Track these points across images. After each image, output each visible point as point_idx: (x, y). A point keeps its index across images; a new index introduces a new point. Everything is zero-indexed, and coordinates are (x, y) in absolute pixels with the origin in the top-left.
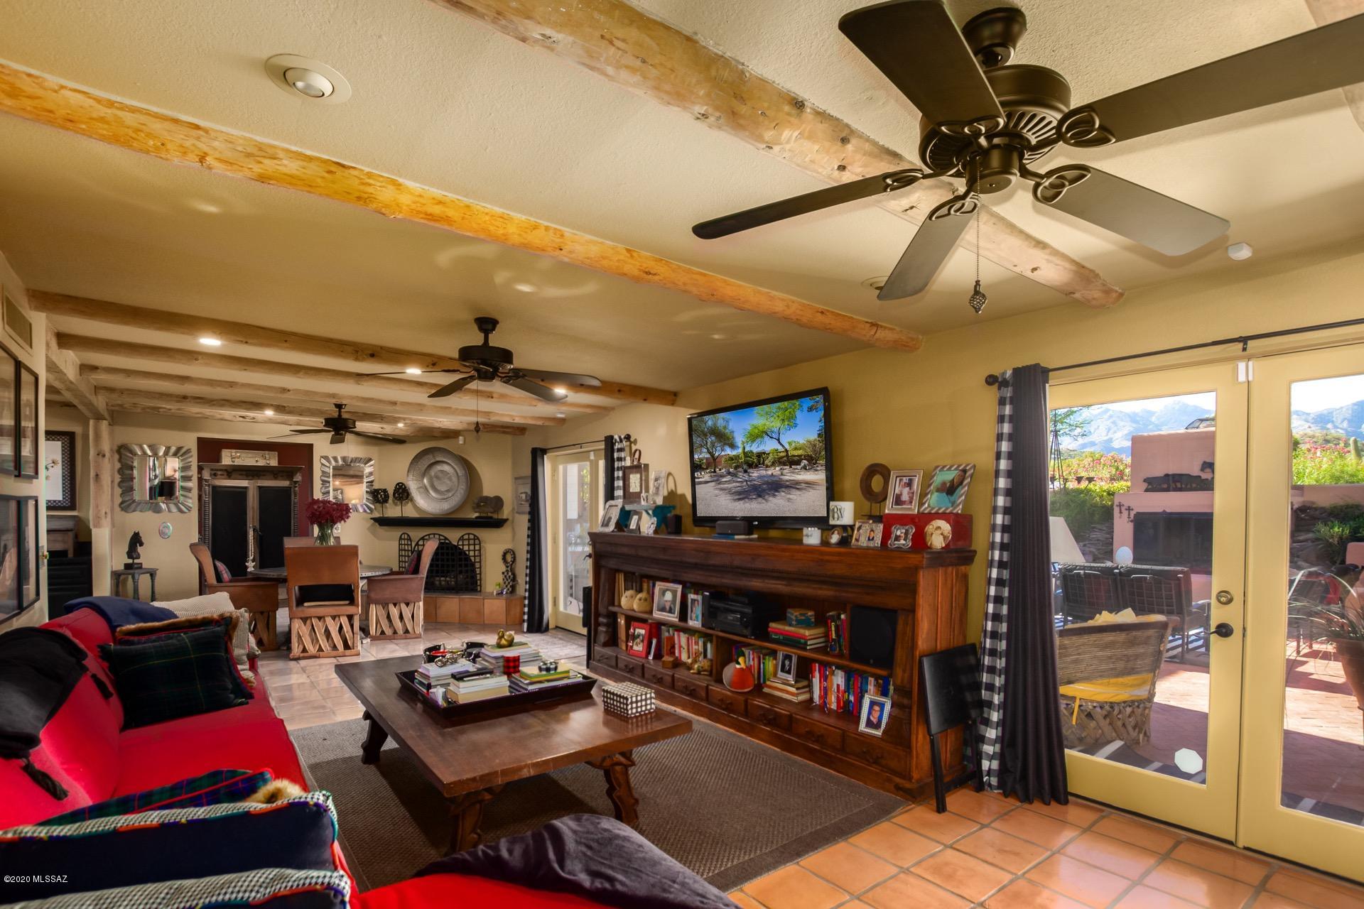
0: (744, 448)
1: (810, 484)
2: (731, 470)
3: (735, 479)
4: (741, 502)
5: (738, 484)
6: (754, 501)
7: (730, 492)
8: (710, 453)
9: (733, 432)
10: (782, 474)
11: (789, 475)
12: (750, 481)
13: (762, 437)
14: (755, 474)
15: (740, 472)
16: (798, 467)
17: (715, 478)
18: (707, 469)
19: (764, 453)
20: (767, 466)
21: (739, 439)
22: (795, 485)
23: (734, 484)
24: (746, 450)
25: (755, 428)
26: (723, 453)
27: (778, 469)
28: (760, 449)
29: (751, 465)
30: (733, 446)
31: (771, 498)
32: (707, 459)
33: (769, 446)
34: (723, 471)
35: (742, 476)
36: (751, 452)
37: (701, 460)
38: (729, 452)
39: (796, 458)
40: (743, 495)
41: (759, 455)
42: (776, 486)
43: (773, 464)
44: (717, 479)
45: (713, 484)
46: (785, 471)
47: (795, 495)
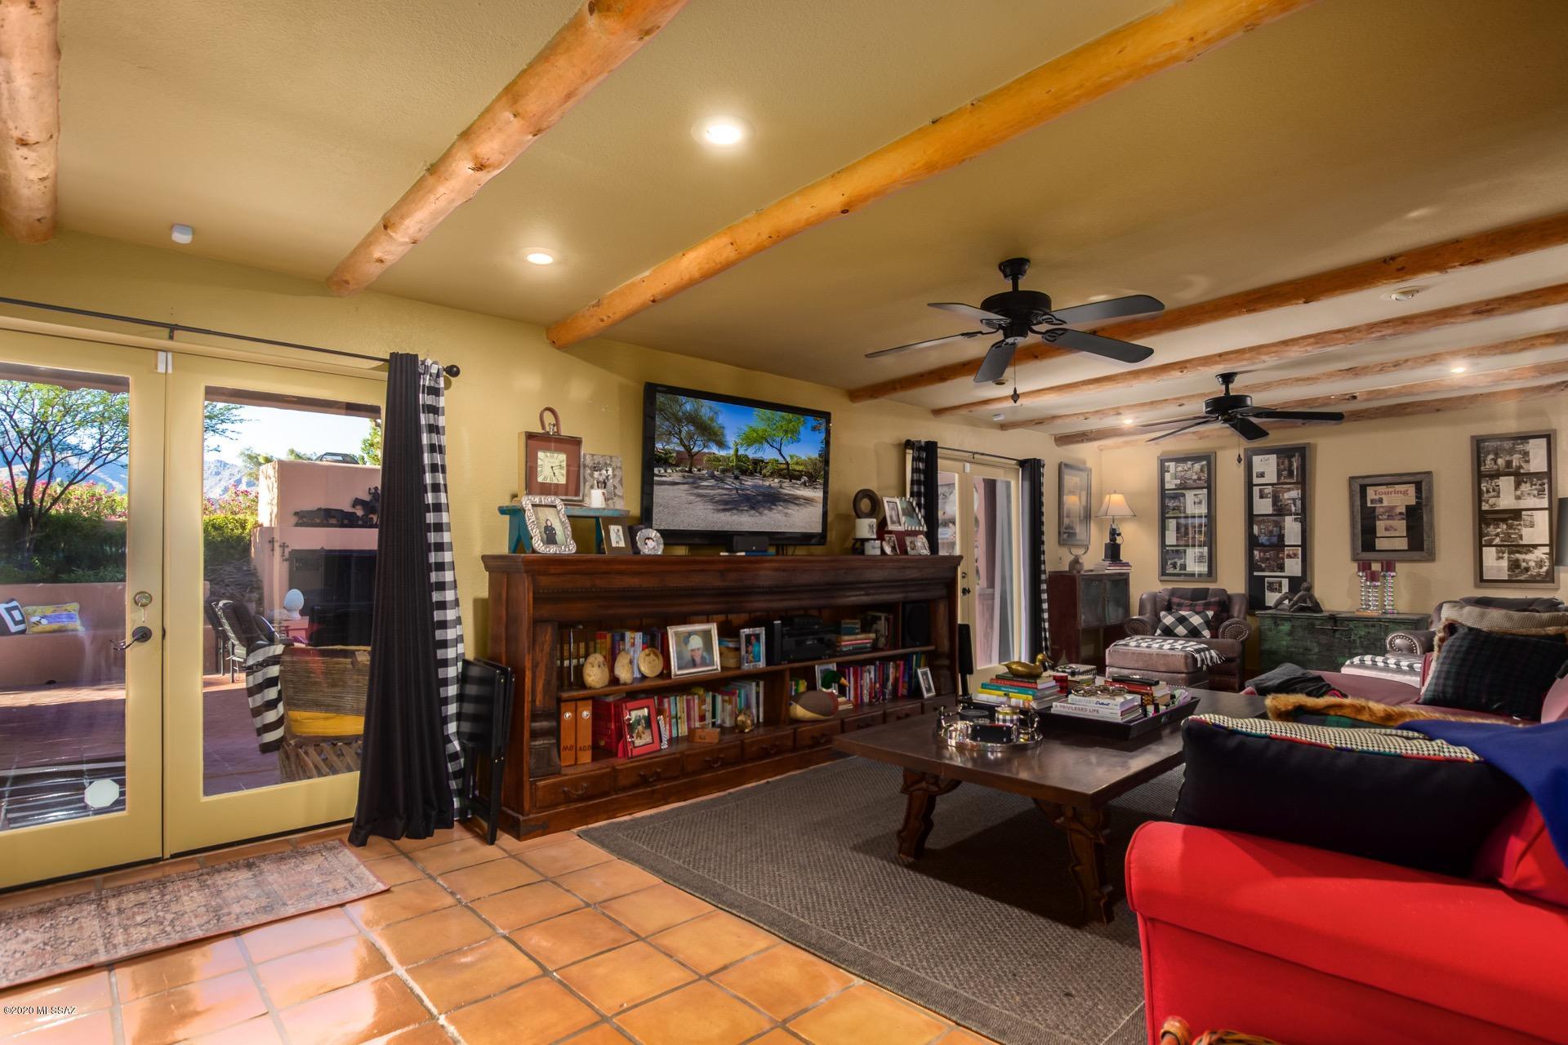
0: (737, 450)
1: (809, 501)
2: (716, 473)
3: (721, 485)
4: (728, 514)
5: (724, 492)
6: (745, 513)
7: (712, 500)
8: (684, 446)
9: (723, 428)
10: (781, 487)
11: (788, 489)
12: (742, 490)
13: (761, 443)
14: (749, 482)
15: (730, 477)
16: (798, 482)
17: (690, 480)
18: (677, 465)
19: (762, 461)
20: (764, 476)
21: (731, 439)
22: (793, 500)
23: (720, 491)
24: (740, 453)
25: (754, 430)
26: (706, 450)
27: (776, 480)
28: (758, 455)
29: (744, 472)
30: (721, 444)
31: (766, 512)
32: (678, 453)
33: (768, 454)
34: (704, 472)
35: (730, 482)
36: (746, 456)
37: (667, 452)
38: (714, 449)
39: (796, 473)
40: (730, 505)
41: (756, 462)
42: (772, 499)
43: (772, 475)
44: (694, 482)
45: (686, 486)
46: (784, 485)
47: (793, 510)
